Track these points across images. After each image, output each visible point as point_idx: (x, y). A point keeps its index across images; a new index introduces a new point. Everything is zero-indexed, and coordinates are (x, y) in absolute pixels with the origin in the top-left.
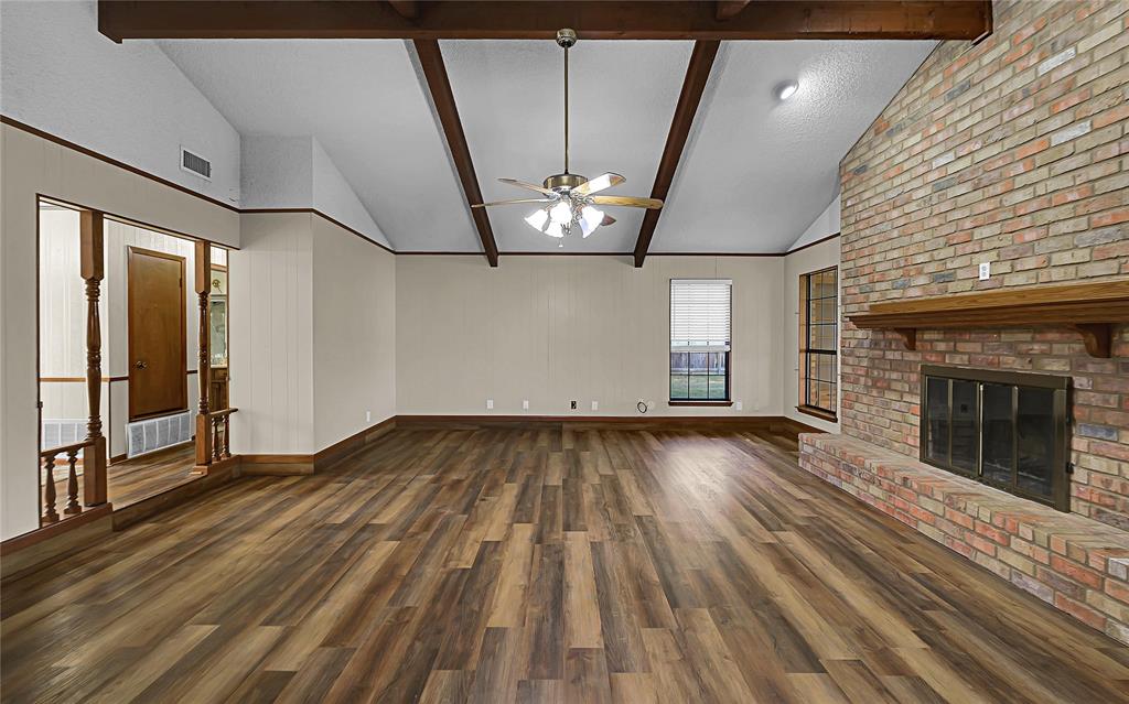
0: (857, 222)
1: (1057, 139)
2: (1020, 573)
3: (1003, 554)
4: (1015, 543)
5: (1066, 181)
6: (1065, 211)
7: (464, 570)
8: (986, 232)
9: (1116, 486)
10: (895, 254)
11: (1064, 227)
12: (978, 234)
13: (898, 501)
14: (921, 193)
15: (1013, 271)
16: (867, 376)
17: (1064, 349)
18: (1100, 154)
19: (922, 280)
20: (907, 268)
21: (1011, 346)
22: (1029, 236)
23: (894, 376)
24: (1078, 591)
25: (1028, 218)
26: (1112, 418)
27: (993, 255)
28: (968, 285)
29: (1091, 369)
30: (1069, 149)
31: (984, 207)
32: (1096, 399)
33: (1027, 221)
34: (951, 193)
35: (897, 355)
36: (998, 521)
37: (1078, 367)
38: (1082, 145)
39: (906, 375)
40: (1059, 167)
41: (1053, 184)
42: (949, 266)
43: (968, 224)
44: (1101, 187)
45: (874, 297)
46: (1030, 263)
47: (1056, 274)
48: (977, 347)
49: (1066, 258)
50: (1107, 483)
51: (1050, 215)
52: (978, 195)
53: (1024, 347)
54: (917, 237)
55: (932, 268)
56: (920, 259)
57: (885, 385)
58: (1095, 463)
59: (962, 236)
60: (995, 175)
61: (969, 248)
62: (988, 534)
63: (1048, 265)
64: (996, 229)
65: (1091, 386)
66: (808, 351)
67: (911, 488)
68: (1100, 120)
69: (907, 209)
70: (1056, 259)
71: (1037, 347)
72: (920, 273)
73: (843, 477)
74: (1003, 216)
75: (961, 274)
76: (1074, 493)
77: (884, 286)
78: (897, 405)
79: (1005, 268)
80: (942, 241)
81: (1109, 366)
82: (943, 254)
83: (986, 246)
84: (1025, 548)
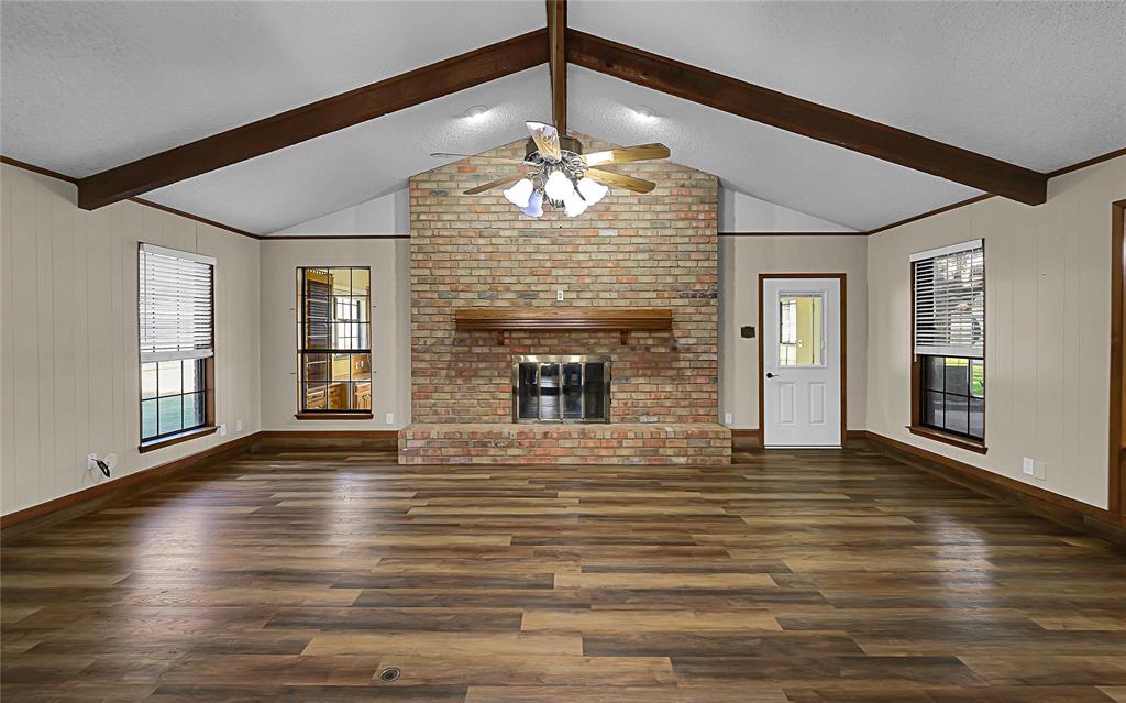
0: (433, 236)
1: (602, 233)
2: (628, 458)
3: (619, 452)
4: (625, 443)
5: (606, 256)
6: (606, 272)
7: (673, 663)
8: (561, 272)
9: (630, 404)
10: (482, 272)
11: (606, 279)
12: (554, 272)
13: (539, 451)
14: (508, 233)
15: (579, 298)
16: (449, 368)
17: (607, 341)
18: (622, 248)
19: (510, 295)
20: (494, 286)
21: (577, 341)
22: (587, 280)
23: (482, 365)
24: (656, 452)
25: (587, 270)
26: (628, 373)
27: (566, 287)
28: (548, 303)
29: (619, 350)
30: (608, 241)
31: (559, 257)
32: (621, 365)
33: (586, 272)
34: (535, 241)
35: (486, 350)
36: (615, 436)
37: (613, 350)
38: (614, 241)
39: (495, 365)
40: (603, 248)
41: (600, 256)
42: (533, 288)
43: (548, 264)
44: (622, 264)
45: (460, 303)
46: (588, 295)
47: (602, 303)
48: (556, 342)
49: (607, 295)
50: (626, 404)
51: (599, 272)
52: (555, 248)
53: (585, 341)
54: (505, 264)
55: (519, 288)
56: (507, 280)
57: (472, 373)
58: (621, 396)
59: (544, 271)
60: (567, 239)
61: (549, 280)
62: (611, 445)
63: (597, 298)
64: (568, 272)
65: (617, 361)
66: (304, 351)
67: (551, 438)
68: (622, 232)
69: (494, 241)
70: (602, 295)
71: (592, 341)
72: (508, 290)
73: (473, 453)
74: (572, 265)
75: (542, 295)
76: (612, 413)
77: (469, 295)
78: (486, 388)
79: (574, 295)
80: (527, 271)
81: (626, 349)
82: (528, 280)
83: (560, 280)
84: (631, 443)
